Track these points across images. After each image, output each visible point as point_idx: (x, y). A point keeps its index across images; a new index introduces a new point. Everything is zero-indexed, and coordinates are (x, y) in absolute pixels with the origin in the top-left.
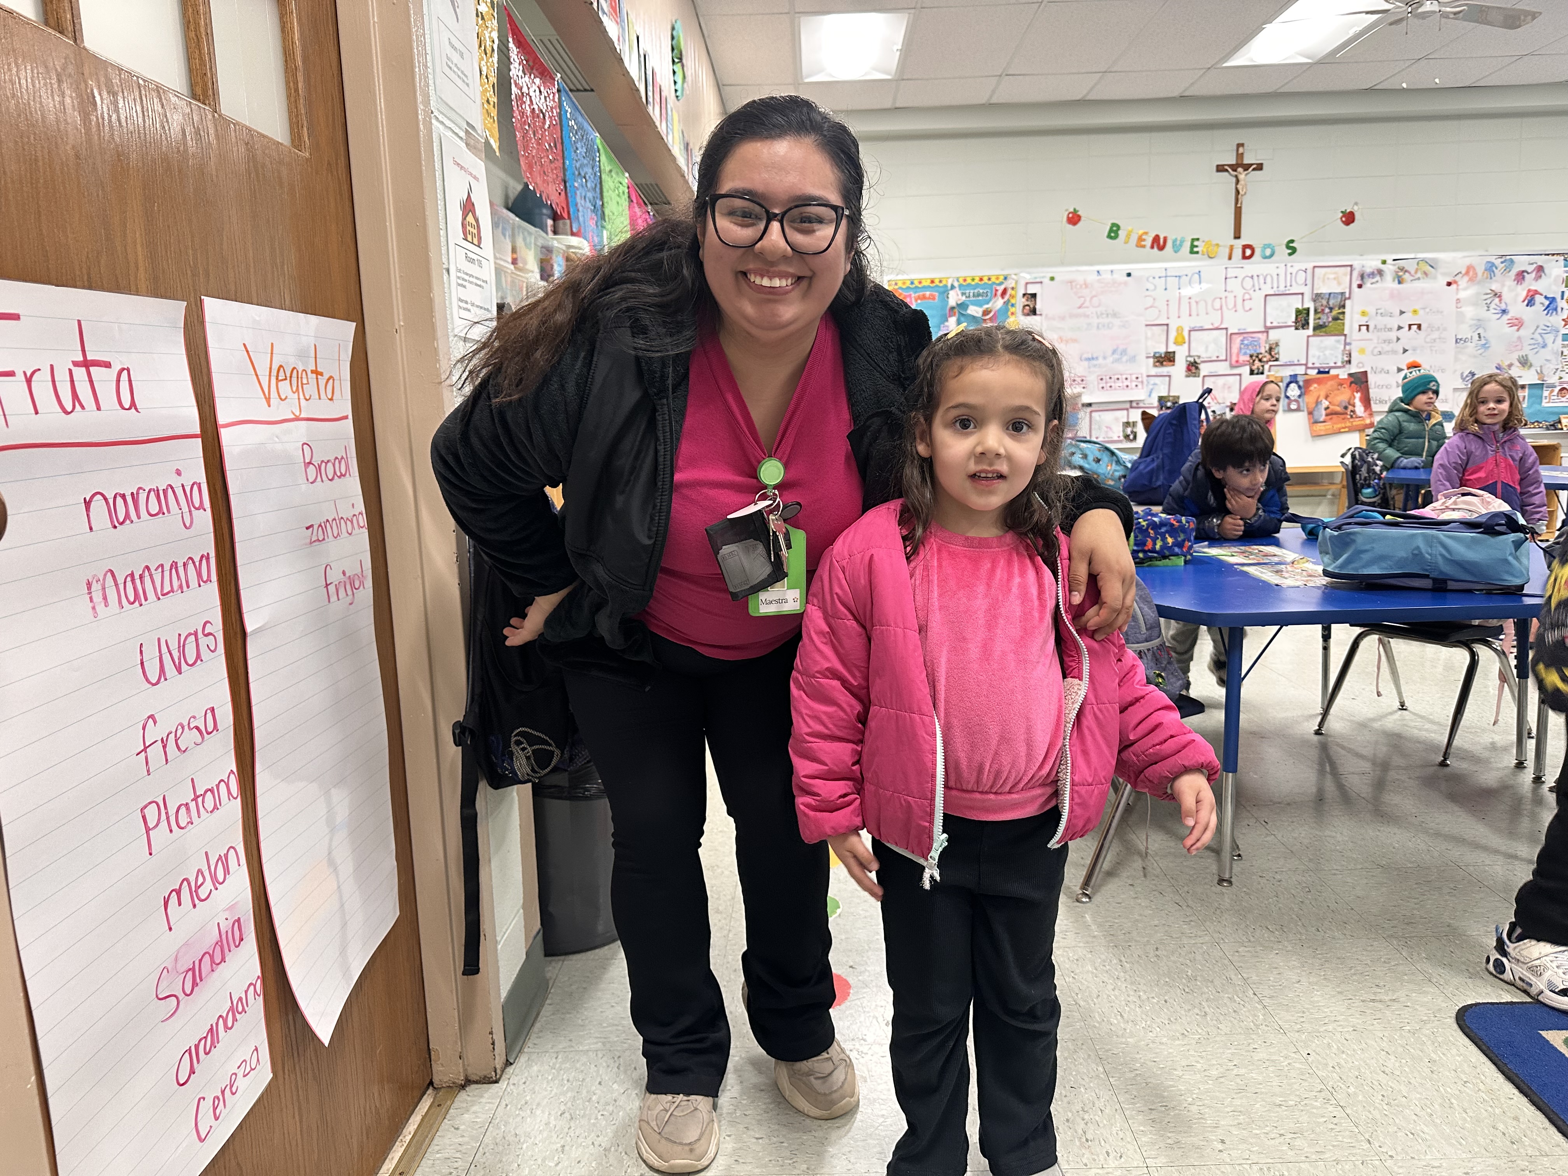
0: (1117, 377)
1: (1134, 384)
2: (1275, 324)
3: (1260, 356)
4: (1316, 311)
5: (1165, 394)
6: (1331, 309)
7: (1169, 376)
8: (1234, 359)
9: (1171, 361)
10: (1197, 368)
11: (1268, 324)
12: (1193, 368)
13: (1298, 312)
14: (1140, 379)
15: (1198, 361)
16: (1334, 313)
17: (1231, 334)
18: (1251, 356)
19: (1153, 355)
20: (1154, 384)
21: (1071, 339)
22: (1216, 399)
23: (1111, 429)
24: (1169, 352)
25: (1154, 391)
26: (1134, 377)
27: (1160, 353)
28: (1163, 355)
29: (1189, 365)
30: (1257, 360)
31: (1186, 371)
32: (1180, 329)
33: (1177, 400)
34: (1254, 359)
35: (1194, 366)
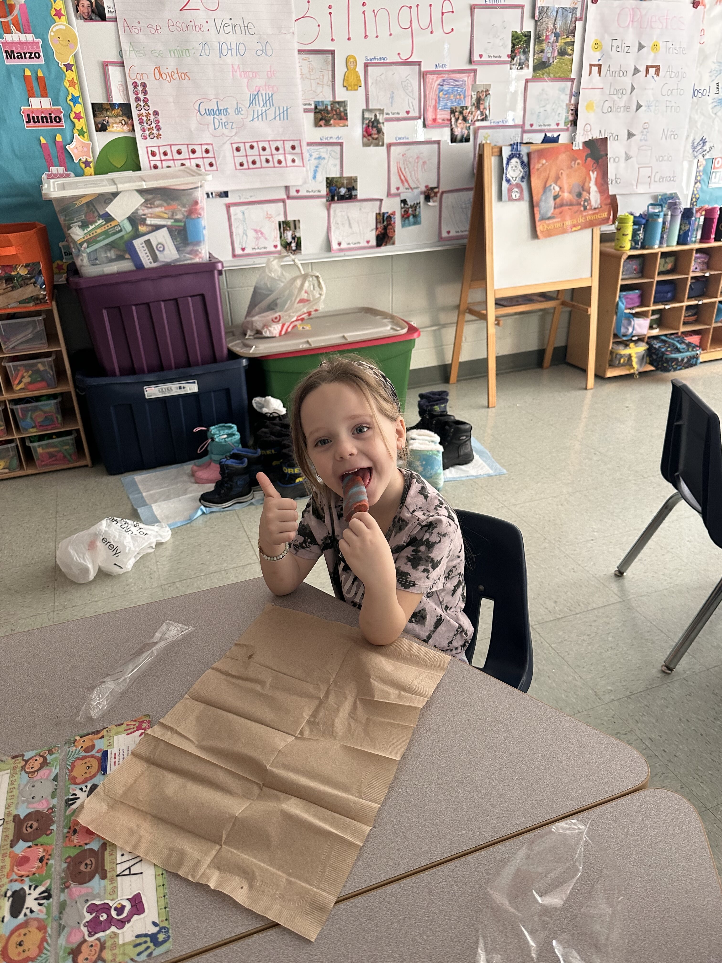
0: (261, 145)
1: (289, 158)
2: (485, 58)
3: (465, 112)
4: (538, 37)
5: (335, 174)
6: (557, 35)
7: (341, 144)
9: (341, 119)
10: (379, 131)
12: (374, 131)
13: (515, 38)
14: (297, 150)
15: (380, 118)
16: (561, 42)
18: (453, 112)
19: (313, 107)
20: (320, 158)
21: (176, 72)
22: (407, 181)
23: (262, 233)
24: (338, 103)
25: (319, 170)
26: (288, 145)
27: (325, 103)
28: (329, 108)
29: (368, 126)
30: (461, 118)
31: (364, 136)
32: (352, 60)
33: (354, 184)
34: (457, 116)
35: (375, 127)
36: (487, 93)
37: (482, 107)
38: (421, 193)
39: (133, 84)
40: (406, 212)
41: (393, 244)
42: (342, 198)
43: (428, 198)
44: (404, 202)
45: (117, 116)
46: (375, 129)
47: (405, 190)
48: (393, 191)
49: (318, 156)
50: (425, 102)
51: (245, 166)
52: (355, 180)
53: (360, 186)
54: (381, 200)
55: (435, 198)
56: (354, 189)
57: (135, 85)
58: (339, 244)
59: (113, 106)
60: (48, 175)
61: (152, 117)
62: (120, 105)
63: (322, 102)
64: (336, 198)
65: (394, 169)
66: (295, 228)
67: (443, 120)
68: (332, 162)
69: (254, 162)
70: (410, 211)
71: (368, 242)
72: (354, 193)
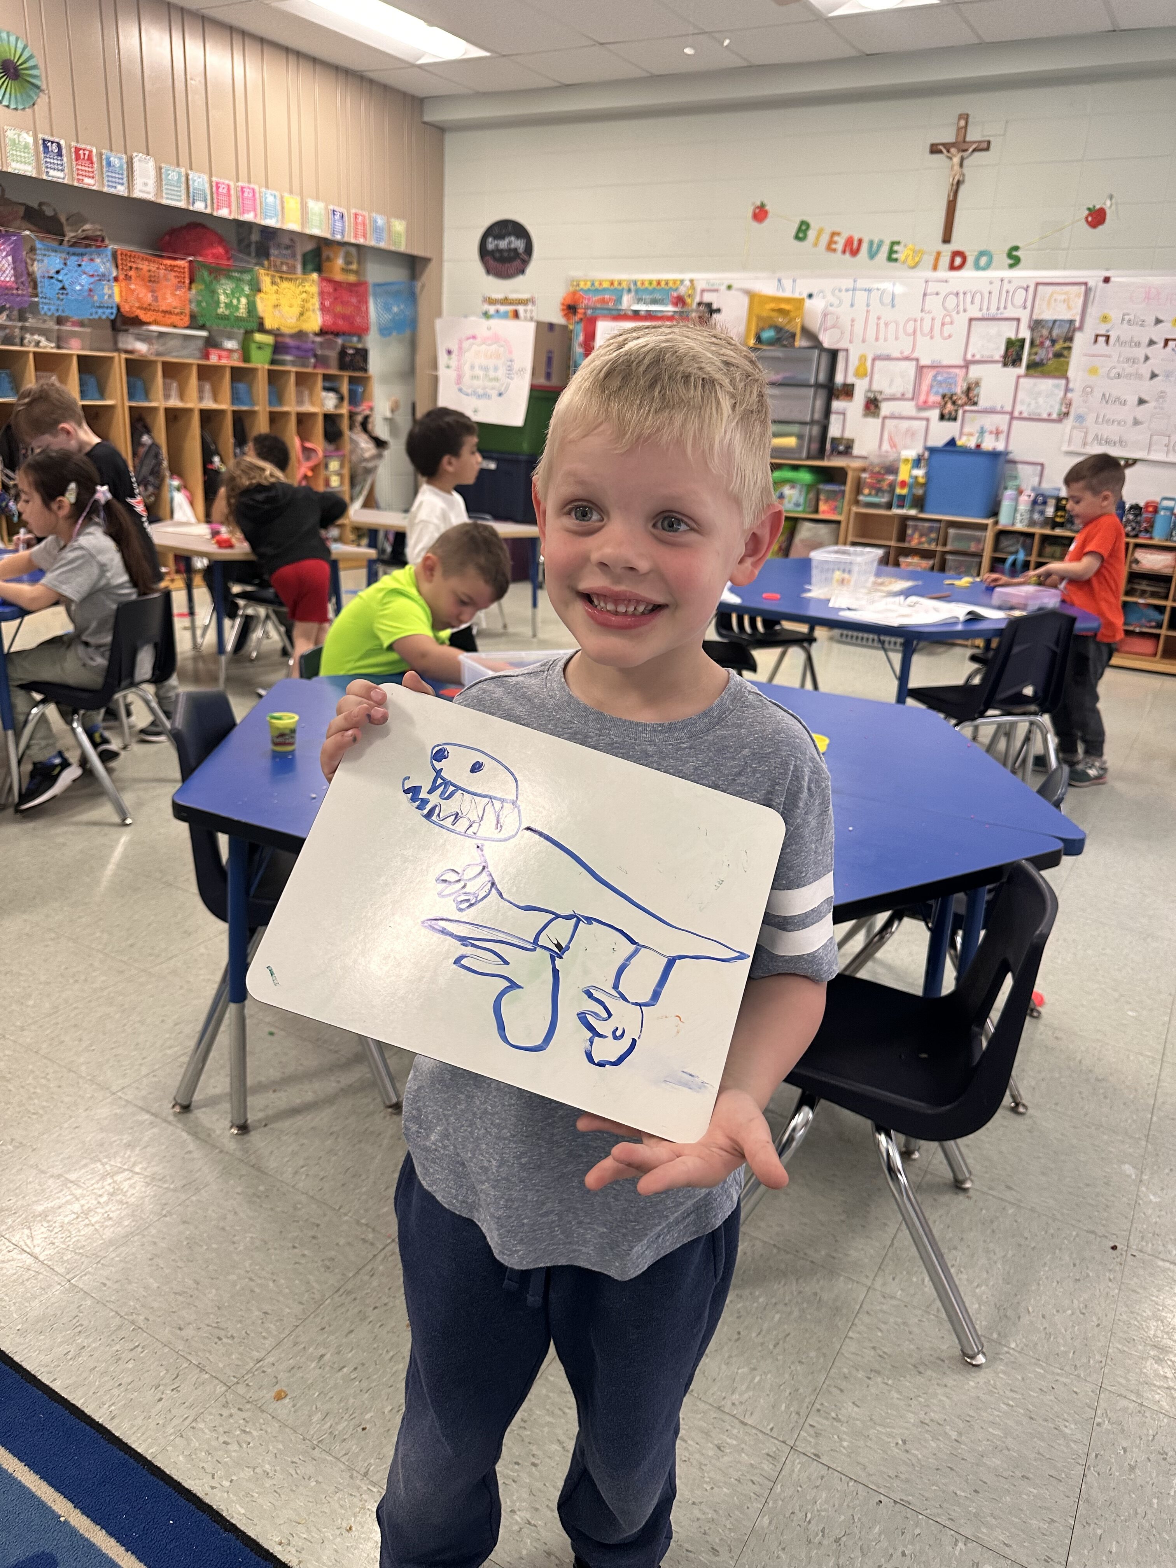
2: (978, 357)
3: (955, 398)
4: (1033, 343)
6: (1054, 342)
7: (844, 414)
8: (922, 398)
9: (849, 396)
10: (877, 407)
11: (969, 357)
12: (872, 407)
13: (1010, 343)
15: (879, 397)
16: (1058, 347)
17: (923, 367)
18: (944, 397)
29: (869, 402)
30: (950, 402)
31: (864, 410)
33: (851, 444)
34: (947, 401)
35: (874, 404)
36: (977, 384)
37: (971, 395)
42: (840, 453)
50: (919, 388)
52: (852, 441)
53: (856, 446)
56: (851, 447)
64: (835, 452)
65: (886, 437)
67: (933, 402)
72: (850, 450)
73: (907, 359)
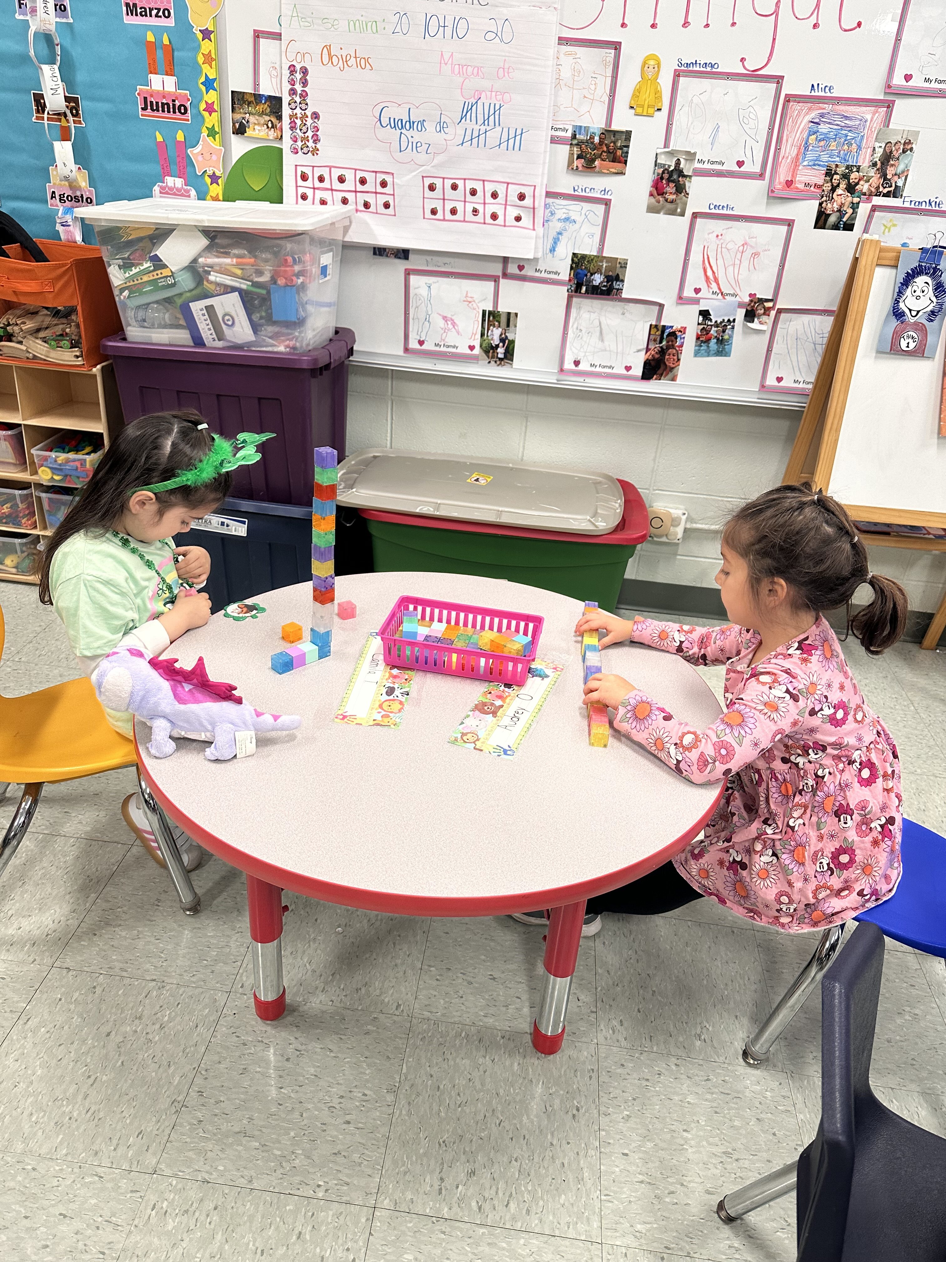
0: (470, 185)
1: (513, 212)
2: (917, 82)
3: (854, 176)
5: (589, 249)
7: (607, 203)
8: (783, 175)
10: (680, 189)
11: (898, 80)
12: (671, 188)
14: (528, 202)
15: (686, 167)
17: (789, 98)
18: (829, 174)
19: (569, 134)
20: (567, 219)
21: (353, 55)
22: (716, 280)
23: (454, 324)
24: (615, 133)
25: (563, 240)
26: (514, 192)
27: (591, 130)
28: (597, 140)
29: (662, 178)
30: (843, 185)
31: (651, 195)
32: (652, 62)
33: (618, 271)
34: (835, 182)
35: (673, 181)
36: (907, 147)
37: (890, 171)
38: (741, 305)
39: (290, 67)
40: (705, 331)
41: (674, 379)
42: (595, 292)
43: (750, 315)
44: (705, 314)
45: (263, 113)
46: (672, 185)
47: (710, 296)
48: (688, 292)
49: (564, 216)
50: (778, 149)
51: (439, 215)
52: (624, 265)
53: (629, 276)
54: (661, 306)
55: (764, 318)
56: (618, 278)
57: (292, 69)
58: (577, 363)
59: (258, 98)
60: (161, 187)
61: (309, 121)
62: (270, 98)
63: (587, 129)
64: (584, 289)
65: (696, 257)
66: (508, 325)
67: (806, 185)
68: (586, 229)
69: (454, 212)
70: (713, 332)
71: (628, 368)
72: (616, 285)
73: (754, 76)
